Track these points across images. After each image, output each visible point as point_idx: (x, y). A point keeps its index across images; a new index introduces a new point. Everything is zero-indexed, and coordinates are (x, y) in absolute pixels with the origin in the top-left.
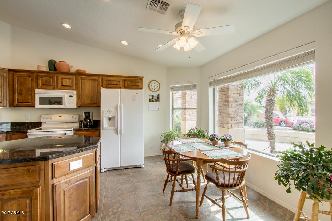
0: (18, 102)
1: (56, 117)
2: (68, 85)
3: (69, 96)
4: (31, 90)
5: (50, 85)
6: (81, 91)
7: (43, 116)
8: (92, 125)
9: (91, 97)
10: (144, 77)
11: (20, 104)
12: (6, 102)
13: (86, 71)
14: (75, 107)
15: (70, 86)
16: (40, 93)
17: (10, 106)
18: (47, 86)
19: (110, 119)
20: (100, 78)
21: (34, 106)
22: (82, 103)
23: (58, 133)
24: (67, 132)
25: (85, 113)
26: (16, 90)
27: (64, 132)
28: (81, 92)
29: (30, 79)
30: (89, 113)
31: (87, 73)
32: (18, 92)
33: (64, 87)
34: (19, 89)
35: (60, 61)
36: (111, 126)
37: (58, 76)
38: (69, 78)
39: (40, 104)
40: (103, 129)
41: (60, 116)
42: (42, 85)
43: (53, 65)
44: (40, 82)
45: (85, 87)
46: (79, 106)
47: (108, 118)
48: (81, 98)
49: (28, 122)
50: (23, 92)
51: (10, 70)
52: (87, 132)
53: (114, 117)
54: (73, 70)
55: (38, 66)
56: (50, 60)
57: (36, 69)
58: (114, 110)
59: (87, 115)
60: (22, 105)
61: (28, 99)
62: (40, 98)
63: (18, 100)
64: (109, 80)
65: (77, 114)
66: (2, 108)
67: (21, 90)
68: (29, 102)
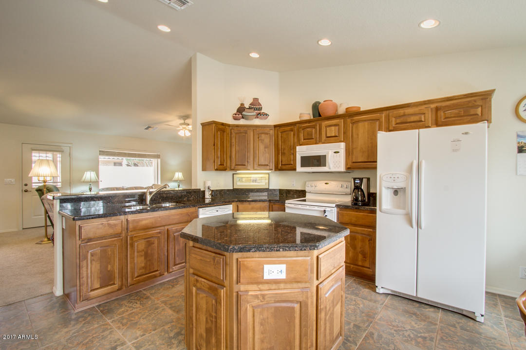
0: (282, 165)
1: (321, 185)
2: (333, 135)
3: (335, 152)
4: (293, 148)
5: (313, 139)
6: (352, 142)
7: (307, 183)
8: (366, 201)
9: (368, 151)
11: (284, 167)
12: (272, 165)
13: (360, 108)
14: (342, 168)
15: (336, 136)
16: (303, 151)
17: (275, 170)
18: (310, 140)
19: (396, 192)
20: (383, 115)
21: (295, 169)
22: (353, 162)
23: (316, 208)
24: (327, 209)
25: (355, 179)
26: (280, 150)
27: (323, 209)
28: (352, 145)
29: (292, 133)
30: (361, 180)
31: (362, 110)
32: (281, 153)
33: (331, 139)
34: (283, 147)
35: (325, 101)
36: (399, 207)
37: (321, 124)
38: (334, 123)
40: (381, 211)
41: (326, 184)
42: (304, 139)
43: (316, 107)
44: (302, 135)
45: (358, 135)
46: (349, 168)
47: (392, 191)
48: (353, 153)
49: (293, 190)
50: (286, 151)
51: (275, 126)
52: (357, 212)
53: (405, 188)
54: (341, 111)
55: (301, 114)
56: (314, 102)
57: (298, 120)
58: (403, 173)
59: (357, 183)
61: (291, 160)
62: (302, 158)
63: (281, 162)
64: (402, 114)
67: (284, 149)
68: (292, 164)
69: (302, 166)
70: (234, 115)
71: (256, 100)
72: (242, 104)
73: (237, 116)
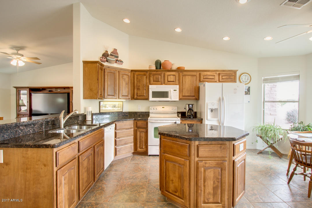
0: (137, 96)
1: (160, 109)
2: (172, 80)
3: (174, 90)
4: (146, 86)
5: (159, 81)
6: (182, 85)
7: (150, 108)
9: (191, 90)
10: (238, 70)
12: (130, 97)
13: (184, 67)
14: (178, 100)
15: (174, 81)
16: (153, 88)
17: (131, 100)
18: (157, 82)
20: (198, 74)
21: (147, 99)
22: (183, 96)
23: (169, 121)
24: (177, 121)
25: (189, 105)
26: (136, 86)
27: (174, 121)
28: (182, 87)
29: (145, 76)
30: (192, 105)
31: (185, 69)
32: (137, 88)
33: (169, 82)
34: (138, 85)
35: (165, 61)
36: (215, 117)
37: (165, 74)
38: (173, 74)
39: (152, 98)
40: (207, 119)
41: (163, 107)
42: (154, 81)
43: (159, 65)
44: (152, 79)
45: (185, 82)
46: (180, 99)
47: (211, 110)
48: (182, 92)
49: (140, 112)
50: (141, 88)
51: (132, 71)
52: (191, 121)
53: (217, 109)
54: (174, 68)
55: (150, 66)
56: (156, 60)
57: (148, 69)
58: (217, 102)
59: (191, 107)
60: (139, 98)
61: (144, 93)
62: (153, 92)
63: (137, 94)
64: (206, 74)
65: (176, 106)
66: (125, 100)
67: (139, 86)
68: (144, 96)
69: (153, 97)
70: (101, 58)
71: (115, 50)
72: (107, 51)
73: (103, 59)
